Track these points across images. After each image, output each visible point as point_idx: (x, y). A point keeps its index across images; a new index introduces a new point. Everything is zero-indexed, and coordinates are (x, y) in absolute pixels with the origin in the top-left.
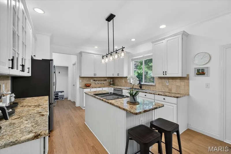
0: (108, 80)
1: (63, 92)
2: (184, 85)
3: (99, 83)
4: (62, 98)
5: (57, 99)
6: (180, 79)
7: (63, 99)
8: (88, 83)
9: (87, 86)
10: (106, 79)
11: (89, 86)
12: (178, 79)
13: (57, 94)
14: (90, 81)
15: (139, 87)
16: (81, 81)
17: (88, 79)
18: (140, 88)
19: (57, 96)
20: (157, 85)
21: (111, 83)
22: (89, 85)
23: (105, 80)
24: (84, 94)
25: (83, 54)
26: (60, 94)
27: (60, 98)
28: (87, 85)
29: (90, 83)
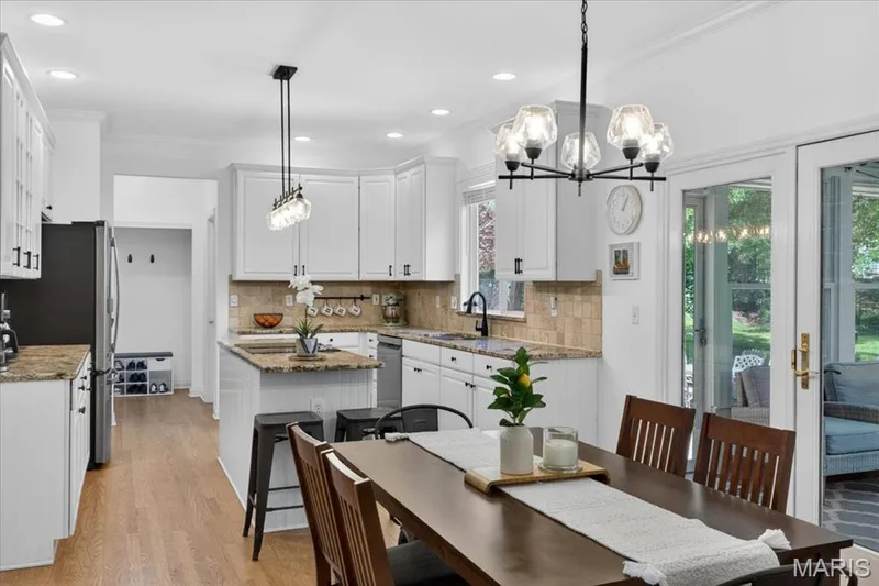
0: (375, 296)
1: (170, 355)
2: (590, 317)
3: (324, 312)
4: (162, 388)
5: (142, 389)
6: (583, 293)
7: (166, 390)
8: (269, 309)
9: (263, 326)
10: (366, 291)
11: (271, 326)
12: (579, 290)
13: (142, 365)
14: (281, 302)
15: (477, 329)
16: (235, 298)
17: (268, 291)
18: (479, 334)
19: (142, 377)
20: (530, 319)
21: (390, 312)
22: (271, 320)
23: (362, 298)
24: (218, 348)
25: (241, 174)
26: (153, 365)
27: (154, 387)
28: (262, 321)
29: (278, 309)
